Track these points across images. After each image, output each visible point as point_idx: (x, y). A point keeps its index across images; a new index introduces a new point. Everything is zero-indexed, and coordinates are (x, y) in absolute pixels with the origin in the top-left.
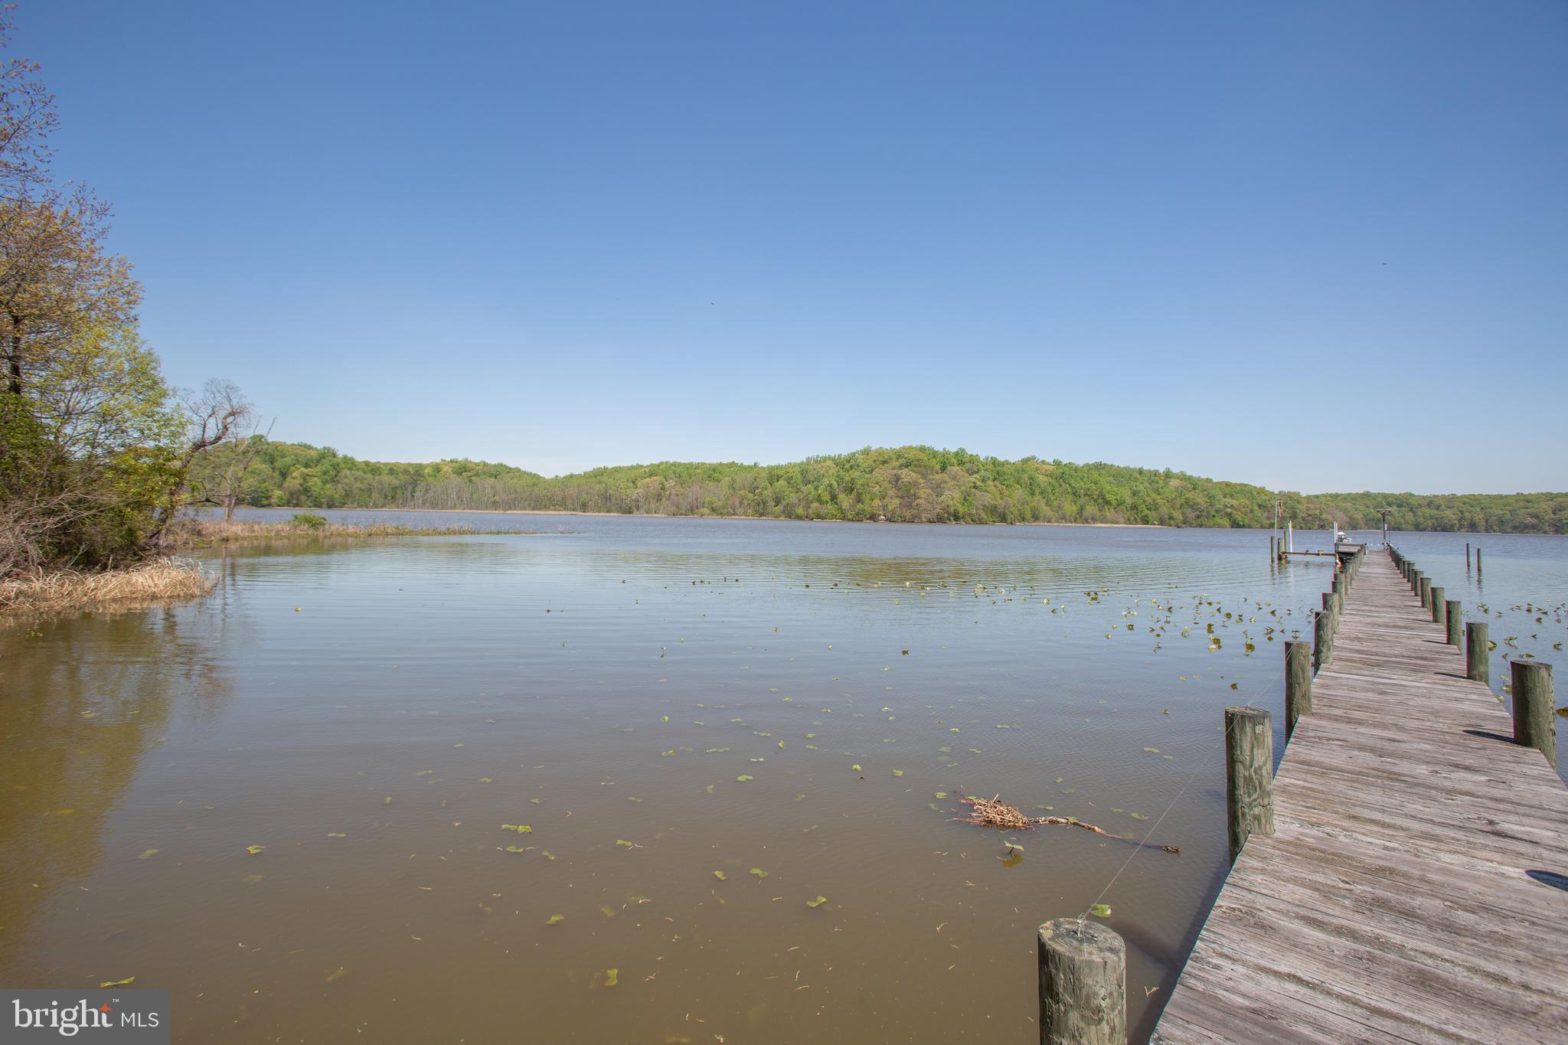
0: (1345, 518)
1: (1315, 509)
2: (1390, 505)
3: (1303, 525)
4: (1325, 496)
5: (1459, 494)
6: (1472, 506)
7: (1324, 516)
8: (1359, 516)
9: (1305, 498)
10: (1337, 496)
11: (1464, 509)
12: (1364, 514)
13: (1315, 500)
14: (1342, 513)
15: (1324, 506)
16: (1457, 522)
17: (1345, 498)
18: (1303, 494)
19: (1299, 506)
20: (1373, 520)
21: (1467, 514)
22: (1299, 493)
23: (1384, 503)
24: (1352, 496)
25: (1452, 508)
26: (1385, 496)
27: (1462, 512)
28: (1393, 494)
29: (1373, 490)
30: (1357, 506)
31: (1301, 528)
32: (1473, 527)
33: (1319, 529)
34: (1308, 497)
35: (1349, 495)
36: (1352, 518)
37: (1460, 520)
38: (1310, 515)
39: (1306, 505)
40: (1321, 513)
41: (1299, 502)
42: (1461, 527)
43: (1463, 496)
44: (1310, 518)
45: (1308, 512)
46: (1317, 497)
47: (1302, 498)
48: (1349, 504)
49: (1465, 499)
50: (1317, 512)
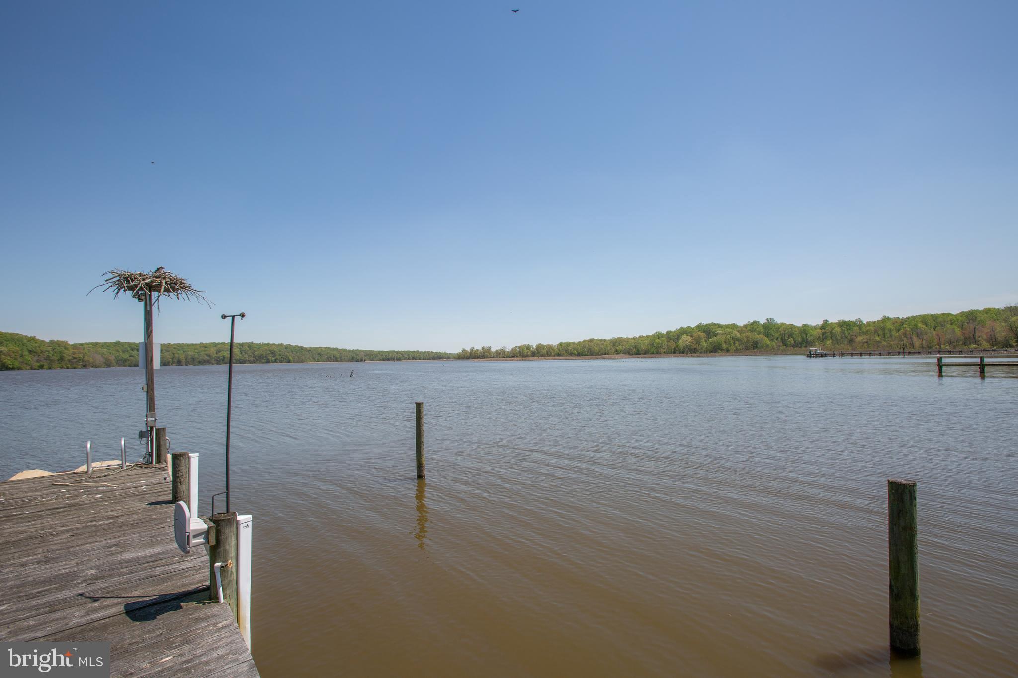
0: (102, 359)
1: (80, 353)
2: (132, 350)
3: (69, 365)
4: (87, 344)
5: (172, 343)
6: (179, 350)
7: (86, 358)
8: (112, 358)
9: (72, 345)
10: (97, 344)
11: (175, 352)
12: (115, 356)
13: (81, 346)
14: (100, 356)
15: (86, 351)
16: (171, 360)
17: (102, 346)
18: (71, 342)
19: (66, 351)
20: (121, 360)
21: (176, 355)
22: (67, 342)
23: (129, 349)
24: (107, 344)
25: (168, 351)
26: (129, 344)
27: (174, 354)
28: (134, 343)
29: (122, 340)
30: (111, 351)
31: (68, 368)
32: (179, 363)
33: (82, 368)
34: (75, 346)
35: (106, 343)
36: (107, 360)
37: (173, 359)
38: (74, 358)
39: (71, 350)
40: (84, 356)
41: (66, 348)
42: (173, 362)
43: (175, 344)
44: (75, 360)
45: (73, 355)
46: (82, 344)
47: (69, 345)
48: (105, 350)
49: (176, 346)
50: (81, 356)
